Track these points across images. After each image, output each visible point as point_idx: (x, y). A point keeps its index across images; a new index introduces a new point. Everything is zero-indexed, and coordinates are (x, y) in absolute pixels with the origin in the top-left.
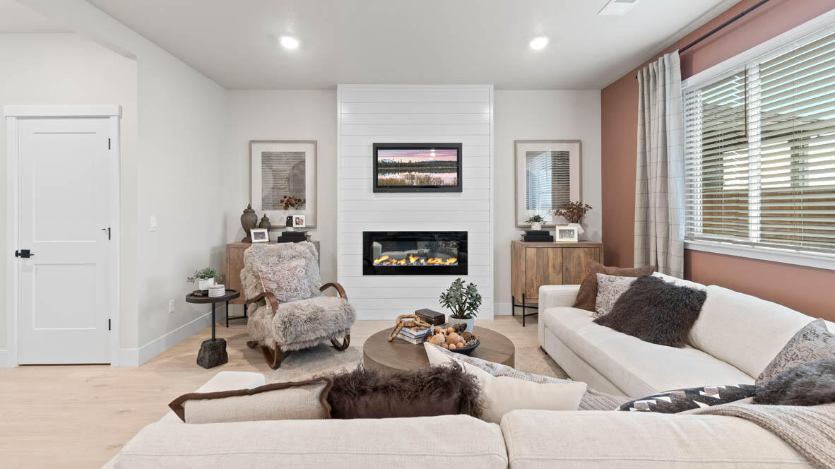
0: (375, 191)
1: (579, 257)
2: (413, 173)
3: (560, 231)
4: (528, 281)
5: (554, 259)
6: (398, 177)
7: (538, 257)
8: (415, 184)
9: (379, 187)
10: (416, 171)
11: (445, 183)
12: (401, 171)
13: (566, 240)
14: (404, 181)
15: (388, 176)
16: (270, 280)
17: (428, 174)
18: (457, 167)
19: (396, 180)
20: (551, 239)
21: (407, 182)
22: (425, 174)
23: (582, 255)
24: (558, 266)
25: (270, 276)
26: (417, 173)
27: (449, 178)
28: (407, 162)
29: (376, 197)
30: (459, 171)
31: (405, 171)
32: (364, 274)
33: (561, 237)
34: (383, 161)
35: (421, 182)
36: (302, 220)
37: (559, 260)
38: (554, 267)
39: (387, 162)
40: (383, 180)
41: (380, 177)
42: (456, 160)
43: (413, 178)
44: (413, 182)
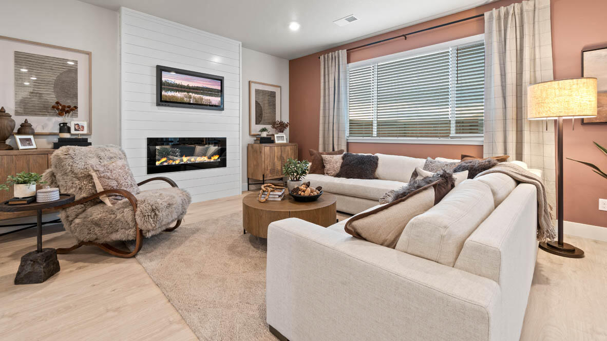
0: (158, 105)
1: (288, 151)
2: (190, 94)
3: (277, 137)
4: (266, 166)
5: (278, 152)
6: (179, 95)
7: (270, 152)
8: (191, 102)
9: (162, 101)
10: (193, 92)
11: (213, 104)
12: (181, 91)
13: (280, 142)
14: (183, 99)
15: (170, 94)
16: (109, 178)
17: (202, 96)
18: (221, 92)
19: (177, 98)
20: (273, 142)
21: (186, 100)
22: (199, 96)
23: (289, 150)
24: (279, 157)
25: (109, 174)
26: (193, 94)
27: (215, 100)
28: (186, 85)
29: (158, 109)
30: (222, 96)
31: (184, 91)
32: (148, 174)
33: (278, 140)
34: (165, 81)
35: (196, 101)
36: (83, 127)
37: (280, 153)
38: (277, 158)
39: (170, 82)
40: (166, 96)
41: (164, 93)
42: (220, 89)
43: (190, 97)
44: (190, 100)
